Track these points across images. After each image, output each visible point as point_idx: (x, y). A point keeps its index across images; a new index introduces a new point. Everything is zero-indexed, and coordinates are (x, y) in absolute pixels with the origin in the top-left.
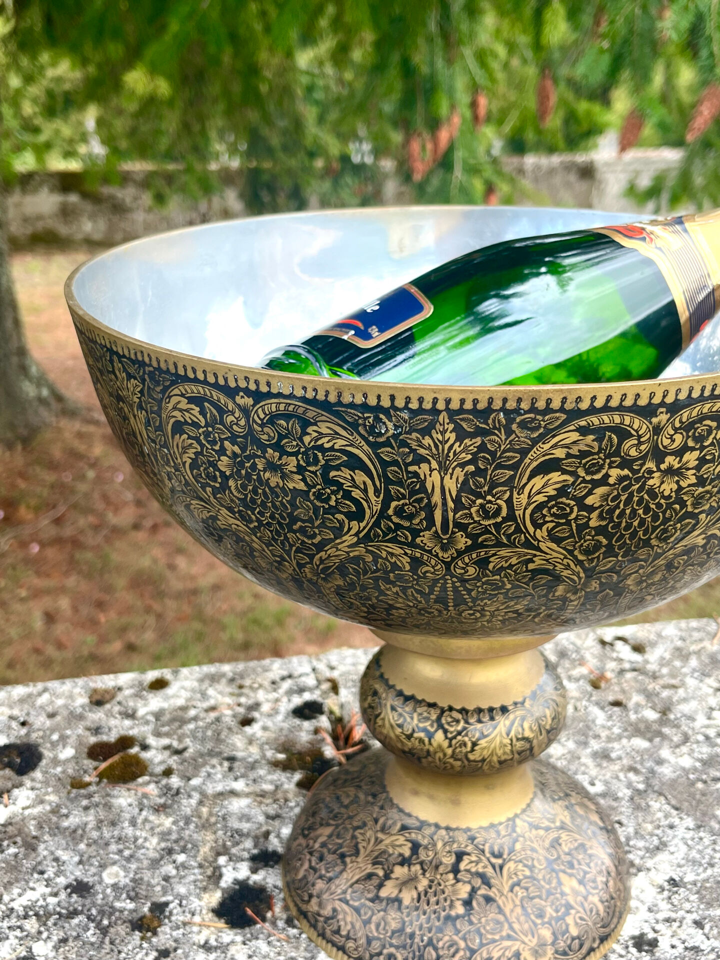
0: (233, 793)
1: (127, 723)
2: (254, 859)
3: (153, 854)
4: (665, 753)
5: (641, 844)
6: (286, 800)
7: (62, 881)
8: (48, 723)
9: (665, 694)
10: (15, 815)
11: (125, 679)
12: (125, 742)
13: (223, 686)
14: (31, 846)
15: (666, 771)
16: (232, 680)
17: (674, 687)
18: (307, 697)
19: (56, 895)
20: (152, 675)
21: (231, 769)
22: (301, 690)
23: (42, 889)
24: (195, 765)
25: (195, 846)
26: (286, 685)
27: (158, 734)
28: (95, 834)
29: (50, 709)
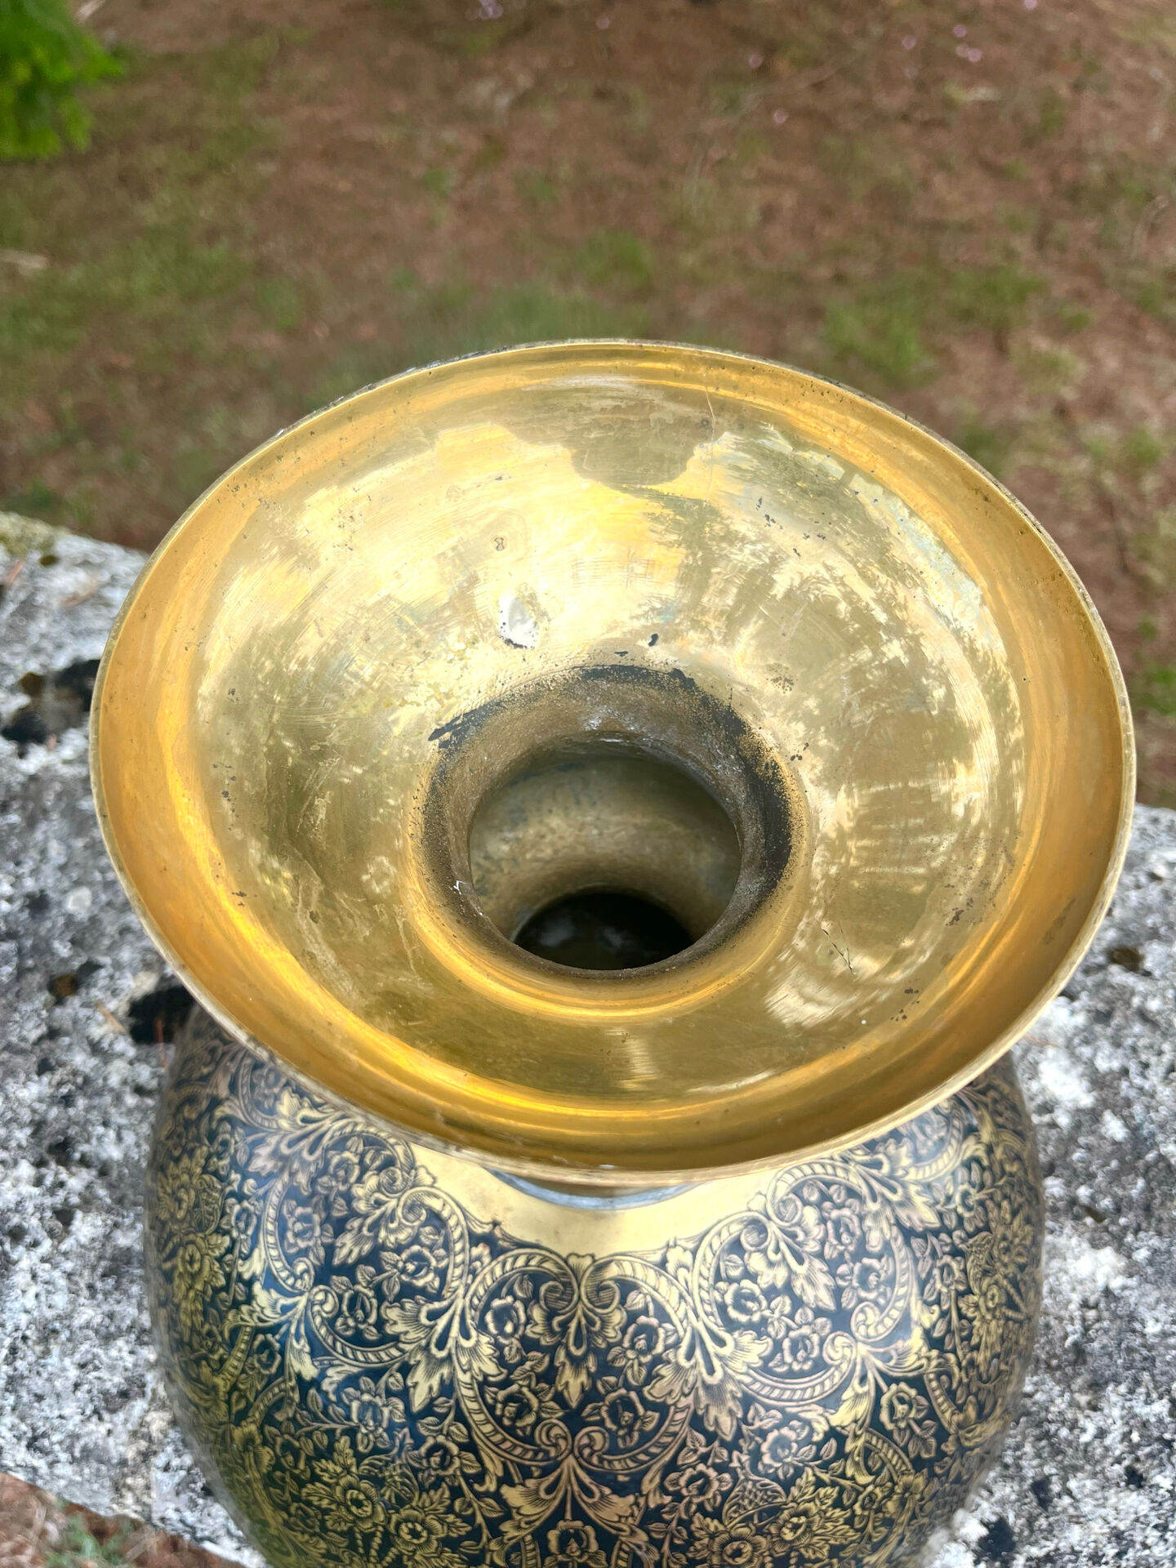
7: (29, 885)
10: (49, 768)
14: (34, 821)
19: (12, 901)
23: (5, 886)
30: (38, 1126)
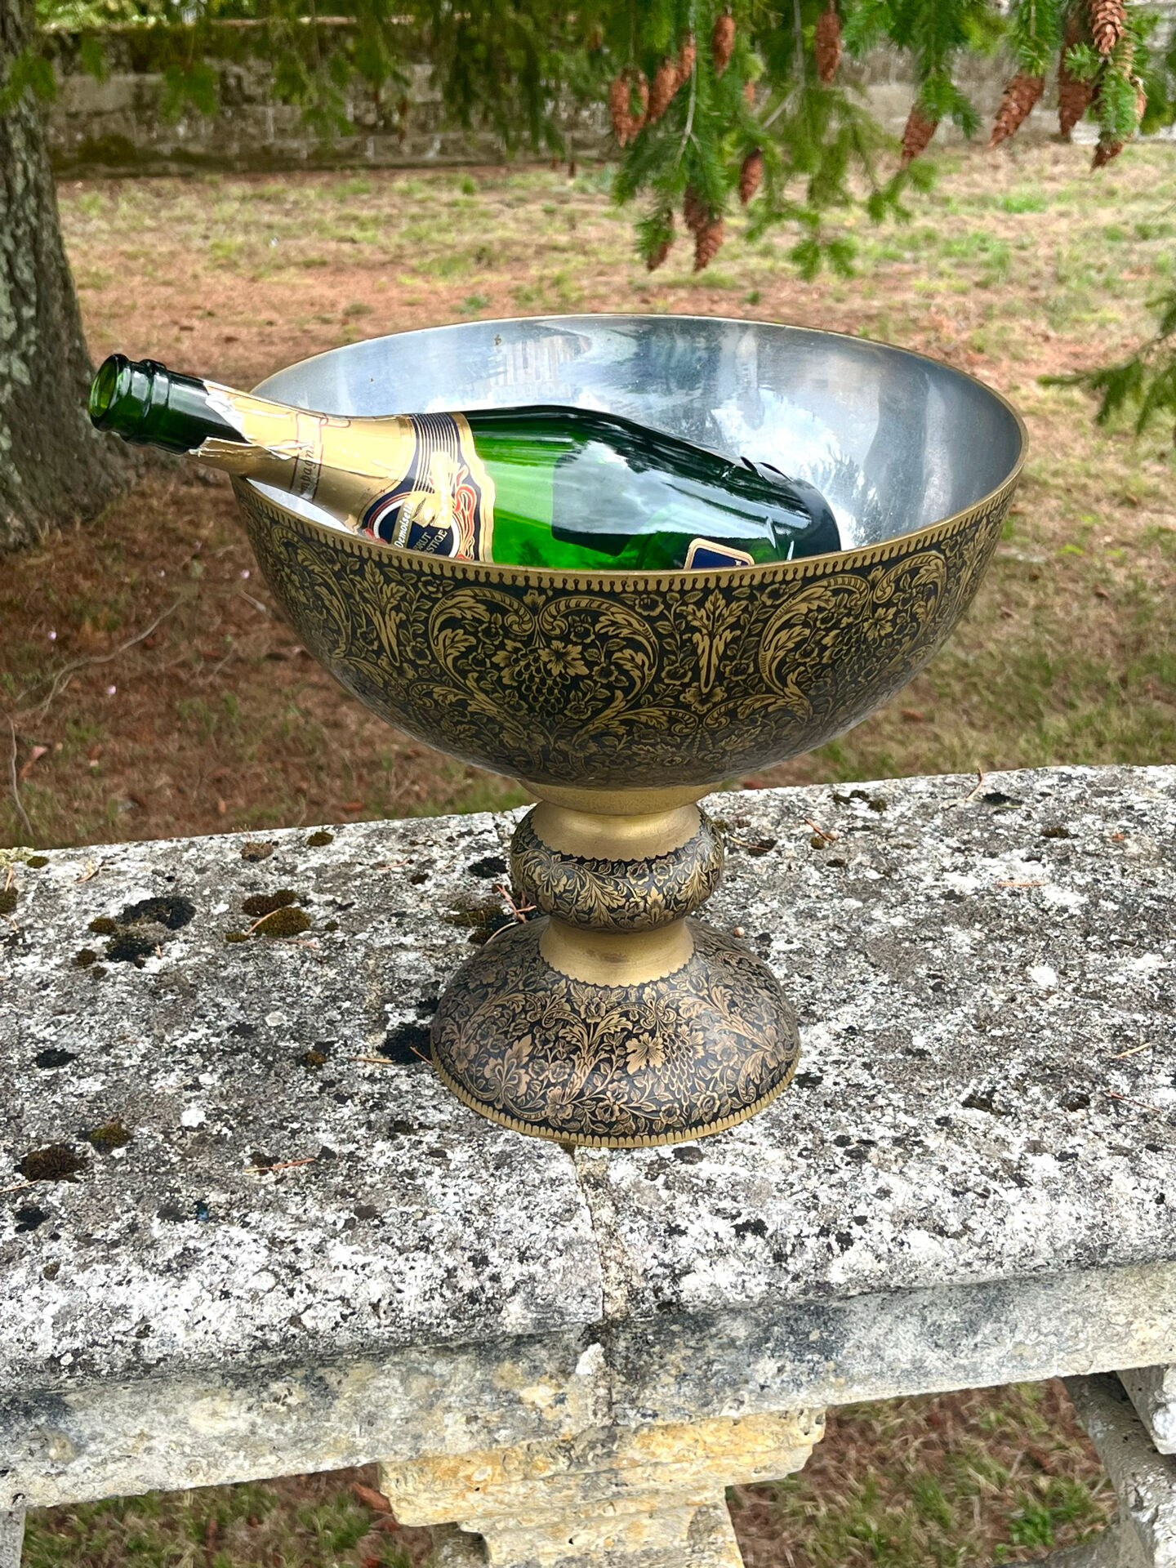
0: (402, 946)
1: (286, 879)
2: (420, 1005)
3: (315, 1001)
4: (877, 913)
5: (827, 997)
6: (458, 954)
7: (224, 1023)
8: (197, 878)
9: (895, 853)
10: (169, 966)
11: (280, 834)
12: (285, 897)
13: (393, 843)
14: (189, 992)
15: (874, 930)
16: (404, 836)
17: (908, 847)
18: (488, 854)
19: (218, 1035)
20: (311, 831)
21: (399, 925)
22: (481, 848)
23: (203, 1031)
24: (362, 920)
25: (361, 995)
26: (463, 843)
27: (320, 891)
28: (255, 983)
29: (198, 864)
30: (370, 1125)
